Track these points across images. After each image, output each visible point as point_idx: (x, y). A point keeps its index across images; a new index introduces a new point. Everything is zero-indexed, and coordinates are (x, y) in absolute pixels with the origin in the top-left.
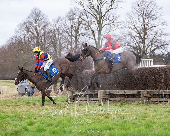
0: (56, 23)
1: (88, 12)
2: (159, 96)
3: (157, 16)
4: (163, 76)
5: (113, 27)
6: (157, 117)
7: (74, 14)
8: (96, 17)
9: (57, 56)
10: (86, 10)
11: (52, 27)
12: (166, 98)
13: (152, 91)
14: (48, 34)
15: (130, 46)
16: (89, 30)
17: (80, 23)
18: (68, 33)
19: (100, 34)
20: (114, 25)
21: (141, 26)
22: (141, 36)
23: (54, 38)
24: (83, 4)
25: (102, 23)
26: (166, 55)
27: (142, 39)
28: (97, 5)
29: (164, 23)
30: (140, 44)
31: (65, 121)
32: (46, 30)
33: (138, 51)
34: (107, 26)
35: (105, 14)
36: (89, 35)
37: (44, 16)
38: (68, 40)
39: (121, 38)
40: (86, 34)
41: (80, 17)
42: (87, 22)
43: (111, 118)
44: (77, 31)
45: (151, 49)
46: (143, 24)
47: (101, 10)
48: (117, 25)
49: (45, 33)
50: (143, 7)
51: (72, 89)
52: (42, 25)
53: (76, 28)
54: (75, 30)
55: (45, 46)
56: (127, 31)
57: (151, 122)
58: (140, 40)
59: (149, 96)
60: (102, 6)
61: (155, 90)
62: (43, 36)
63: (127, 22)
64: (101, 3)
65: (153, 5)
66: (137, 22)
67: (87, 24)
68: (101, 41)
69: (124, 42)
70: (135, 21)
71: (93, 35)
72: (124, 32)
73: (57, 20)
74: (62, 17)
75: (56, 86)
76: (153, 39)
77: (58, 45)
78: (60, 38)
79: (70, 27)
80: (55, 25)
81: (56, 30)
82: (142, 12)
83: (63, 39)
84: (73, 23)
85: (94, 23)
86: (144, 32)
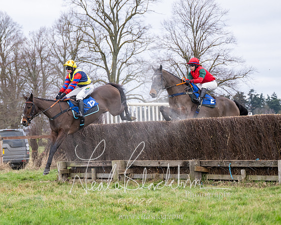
0: (36, 39)
1: (94, 20)
2: (222, 170)
3: (218, 27)
4: (228, 135)
5: (140, 46)
6: (218, 208)
7: (69, 24)
8: (109, 27)
10: (90, 17)
11: (30, 45)
12: (233, 174)
13: (209, 162)
14: (22, 58)
16: (96, 51)
17: (79, 39)
18: (58, 57)
19: (116, 59)
20: (141, 43)
21: (189, 45)
23: (34, 66)
24: (85, 5)
25: (120, 40)
26: (234, 97)
28: (110, 7)
29: (231, 40)
31: (52, 216)
32: (19, 52)
35: (125, 23)
36: (96, 60)
37: (15, 27)
38: (59, 70)
40: (91, 59)
41: (80, 29)
42: (91, 37)
43: (135, 210)
44: (74, 53)
46: (193, 41)
47: (117, 15)
48: (145, 43)
49: (16, 56)
50: (193, 10)
52: (12, 43)
53: (72, 48)
54: (70, 51)
55: (17, 80)
57: (207, 216)
58: (188, 69)
59: (203, 170)
60: (118, 8)
61: (215, 159)
62: (13, 62)
64: (117, 3)
65: (211, 8)
67: (93, 41)
68: (117, 71)
70: (179, 37)
71: (103, 61)
72: (159, 56)
73: (39, 33)
74: (46, 29)
75: (36, 153)
76: (211, 68)
77: (40, 79)
78: (44, 67)
79: (62, 46)
80: (36, 42)
81: (36, 52)
82: (191, 19)
83: (50, 69)
84: (67, 38)
85: (105, 38)
86: (194, 55)
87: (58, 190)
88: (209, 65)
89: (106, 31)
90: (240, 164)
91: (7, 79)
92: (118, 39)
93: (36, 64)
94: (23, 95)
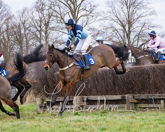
0: (21, 15)
1: (60, 1)
2: (148, 101)
3: (144, 4)
6: (145, 127)
7: (43, 4)
8: (70, 6)
12: (156, 103)
13: (139, 96)
14: (11, 29)
15: (113, 41)
16: (62, 23)
17: (50, 15)
18: (36, 27)
20: (92, 16)
21: (125, 17)
22: (125, 29)
23: (20, 34)
25: (77, 15)
27: (126, 32)
29: (153, 13)
30: (124, 39)
32: (9, 24)
34: (83, 18)
35: (81, 3)
36: (62, 29)
37: (6, 7)
38: (37, 36)
39: (101, 32)
40: (58, 28)
41: (51, 8)
42: (58, 13)
43: (89, 129)
44: (47, 25)
45: (137, 44)
46: (127, 14)
48: (95, 16)
49: (8, 27)
51: (42, 95)
52: (4, 19)
53: (45, 21)
54: (44, 23)
55: (9, 44)
56: (109, 23)
58: (124, 33)
59: (135, 101)
61: (143, 94)
62: (5, 31)
63: (108, 13)
66: (120, 12)
67: (59, 16)
69: (104, 37)
70: (118, 11)
71: (66, 29)
72: (104, 25)
73: (22, 11)
74: (28, 9)
76: (140, 32)
78: (26, 34)
79: (39, 20)
80: (20, 18)
81: (21, 24)
83: (31, 35)
84: (42, 14)
85: (68, 14)
86: (128, 24)
87: (37, 118)
88: (138, 30)
89: (68, 9)
90: (160, 96)
91: (1, 43)
92: (76, 14)
93: (21, 32)
94: (13, 53)
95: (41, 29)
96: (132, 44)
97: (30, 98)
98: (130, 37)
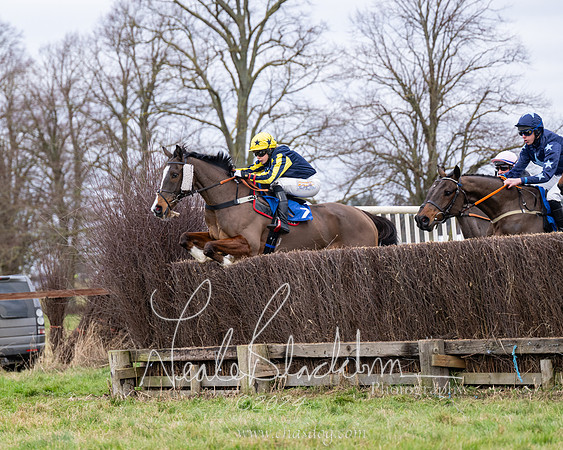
0: (57, 62)
1: (192, 14)
2: (496, 363)
3: (486, 23)
7: (133, 24)
8: (227, 31)
9: (65, 200)
10: (182, 6)
12: (523, 370)
13: (464, 343)
14: (23, 108)
15: (375, 153)
16: (197, 88)
17: (158, 60)
18: (109, 104)
19: (246, 106)
20: (305, 66)
21: (418, 67)
22: (417, 109)
23: (52, 125)
25: (253, 60)
27: (423, 122)
29: (517, 54)
30: (416, 145)
32: (17, 93)
33: (406, 174)
34: (272, 72)
35: (265, 20)
36: (200, 108)
37: (5, 34)
38: (111, 135)
39: (333, 121)
40: (185, 106)
41: (159, 35)
42: (187, 55)
44: (147, 94)
46: (427, 58)
47: (246, 2)
48: (314, 66)
49: (11, 104)
51: (127, 339)
53: (141, 82)
54: (138, 88)
55: (14, 161)
56: (361, 89)
58: (415, 126)
59: (453, 363)
61: (481, 337)
62: (2, 117)
63: (358, 54)
66: (401, 50)
69: (347, 138)
70: (393, 49)
71: (215, 111)
72: (346, 96)
73: (62, 48)
74: (80, 38)
75: (61, 331)
76: (470, 123)
77: (69, 155)
78: (75, 126)
79: (118, 78)
80: (55, 70)
81: (56, 93)
82: (420, 7)
83: (90, 131)
84: (130, 59)
85: (219, 57)
86: (430, 91)
87: (110, 419)
88: (466, 114)
89: (221, 40)
90: (538, 346)
93: (56, 120)
94: (28, 194)
95: (126, 111)
96: (444, 164)
97: (85, 349)
98: (435, 137)
